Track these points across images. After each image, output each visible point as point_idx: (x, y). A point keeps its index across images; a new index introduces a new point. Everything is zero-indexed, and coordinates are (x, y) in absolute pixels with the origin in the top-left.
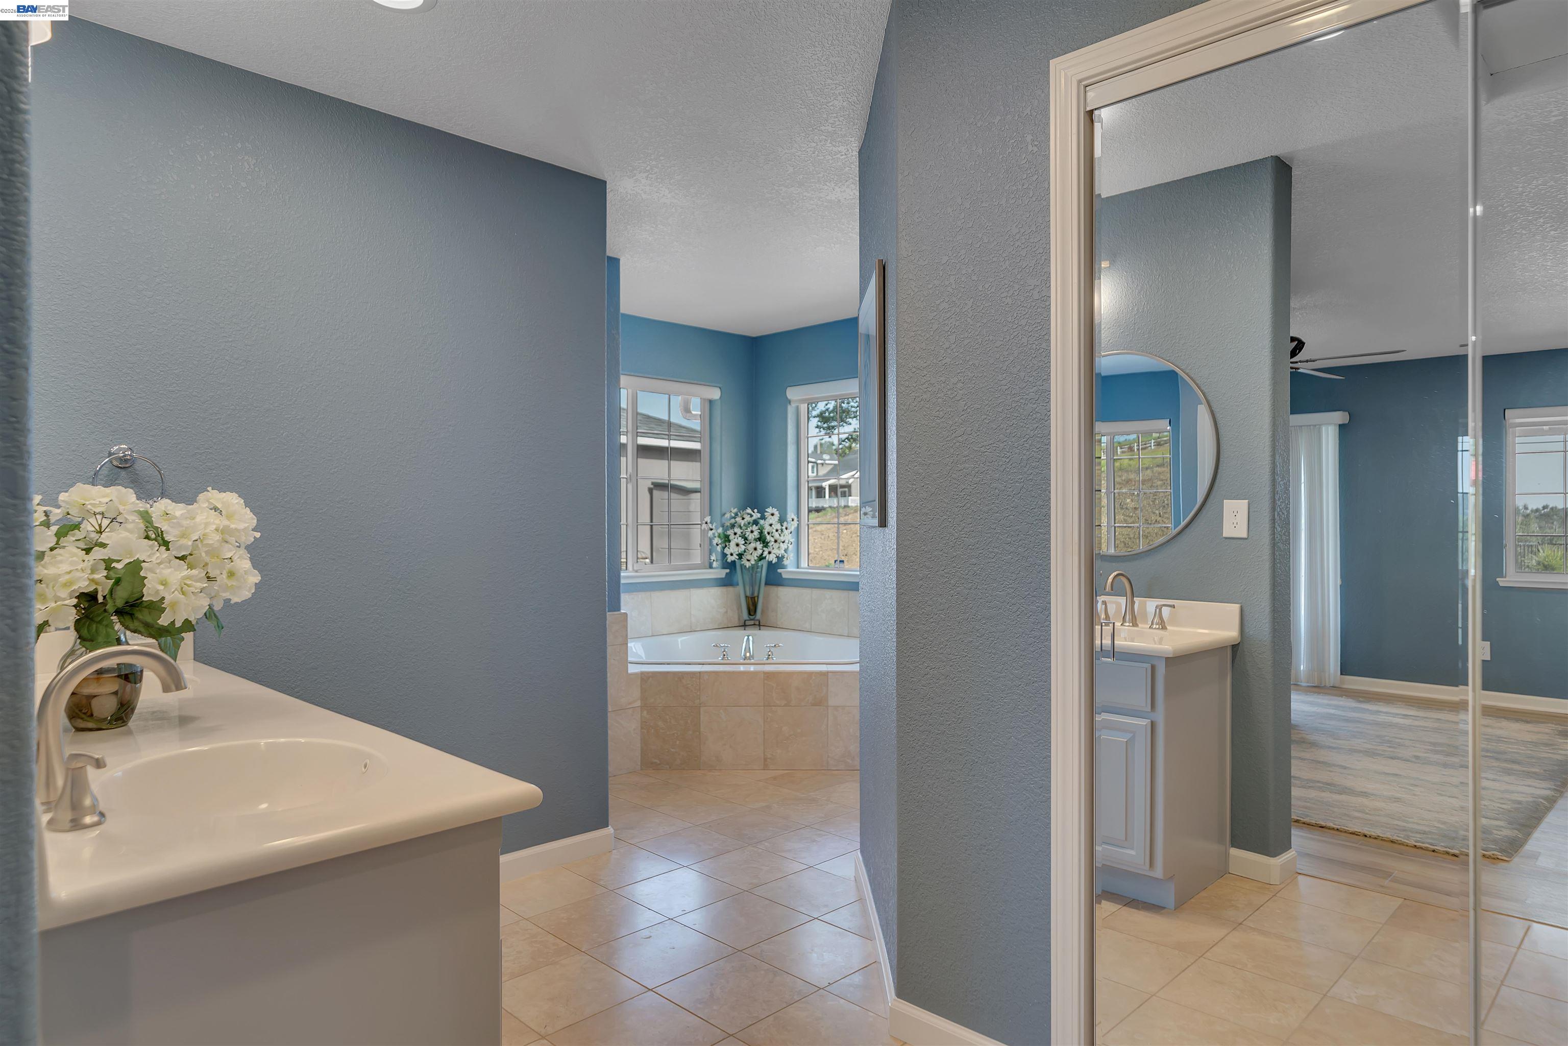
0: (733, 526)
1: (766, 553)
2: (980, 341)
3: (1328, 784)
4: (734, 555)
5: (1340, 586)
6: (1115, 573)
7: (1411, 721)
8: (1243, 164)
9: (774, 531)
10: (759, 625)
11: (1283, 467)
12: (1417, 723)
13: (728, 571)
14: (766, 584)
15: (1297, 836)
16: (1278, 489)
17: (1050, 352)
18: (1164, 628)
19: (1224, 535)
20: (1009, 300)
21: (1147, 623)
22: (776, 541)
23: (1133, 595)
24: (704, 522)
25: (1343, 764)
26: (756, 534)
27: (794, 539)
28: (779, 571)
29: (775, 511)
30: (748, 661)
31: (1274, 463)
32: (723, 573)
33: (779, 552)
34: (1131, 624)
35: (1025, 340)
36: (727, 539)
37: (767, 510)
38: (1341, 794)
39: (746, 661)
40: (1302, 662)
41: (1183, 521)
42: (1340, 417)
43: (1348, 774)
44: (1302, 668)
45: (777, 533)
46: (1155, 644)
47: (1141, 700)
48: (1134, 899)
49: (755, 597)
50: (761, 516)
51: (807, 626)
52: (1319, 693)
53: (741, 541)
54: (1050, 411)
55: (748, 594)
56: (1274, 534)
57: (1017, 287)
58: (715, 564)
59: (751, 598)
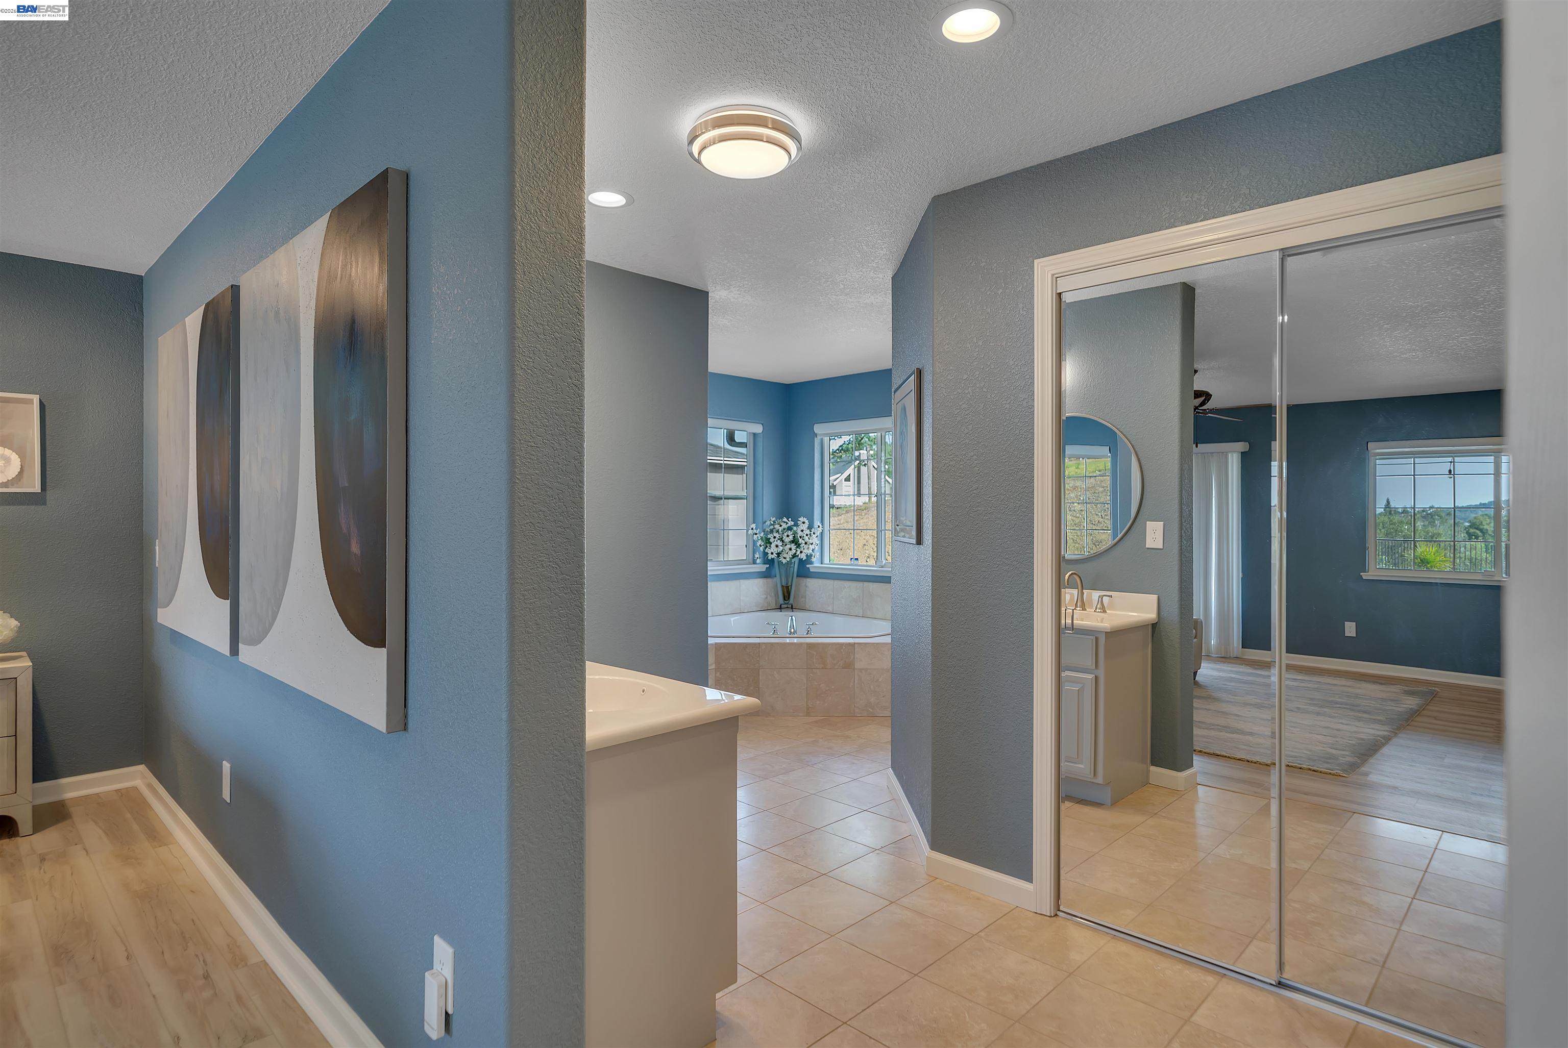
0: (772, 531)
1: (798, 553)
2: (988, 430)
3: (1225, 727)
4: (774, 554)
5: (1242, 578)
6: (1071, 573)
7: (1298, 683)
8: (1161, 287)
9: (805, 535)
10: (792, 608)
11: (1188, 499)
12: (1303, 685)
13: (768, 566)
14: (798, 576)
15: (1197, 760)
16: (1184, 514)
17: (1034, 441)
18: (1104, 611)
19: (1147, 547)
20: (1007, 406)
21: (1092, 608)
22: (806, 543)
23: (1083, 589)
24: (750, 528)
25: (1237, 713)
26: (791, 538)
27: (819, 542)
28: (808, 566)
29: (805, 520)
30: (793, 636)
31: (1181, 497)
32: (763, 568)
33: (808, 552)
34: (1081, 609)
35: (1017, 432)
36: (768, 542)
37: (799, 519)
38: (1234, 733)
39: (791, 636)
40: (1213, 638)
41: (1120, 534)
42: (1242, 446)
43: (1240, 720)
44: (1212, 643)
45: (807, 537)
46: (1098, 622)
47: (1089, 662)
48: (1082, 800)
49: (788, 587)
50: (794, 524)
51: (830, 609)
52: (1225, 662)
53: (780, 543)
54: (1034, 477)
55: (784, 584)
56: (1181, 546)
57: (1012, 398)
58: (758, 561)
59: (786, 587)
